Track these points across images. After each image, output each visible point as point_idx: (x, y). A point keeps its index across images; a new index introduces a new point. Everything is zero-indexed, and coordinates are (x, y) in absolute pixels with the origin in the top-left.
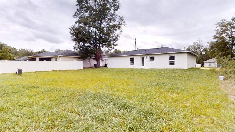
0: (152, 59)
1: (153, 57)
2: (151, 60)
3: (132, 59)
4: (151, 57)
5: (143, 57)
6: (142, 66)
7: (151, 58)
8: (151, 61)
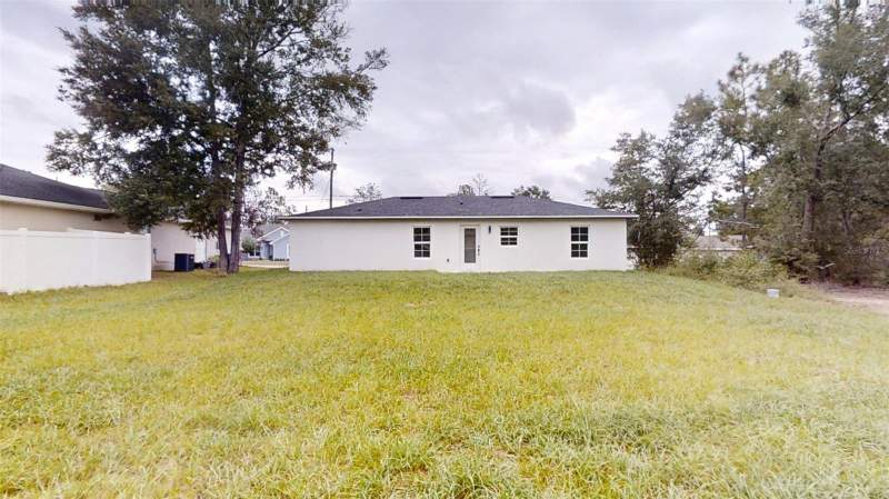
0: (509, 236)
1: (512, 229)
2: (503, 239)
3: (422, 235)
4: (507, 229)
5: (470, 226)
6: (466, 261)
7: (504, 231)
8: (504, 242)
